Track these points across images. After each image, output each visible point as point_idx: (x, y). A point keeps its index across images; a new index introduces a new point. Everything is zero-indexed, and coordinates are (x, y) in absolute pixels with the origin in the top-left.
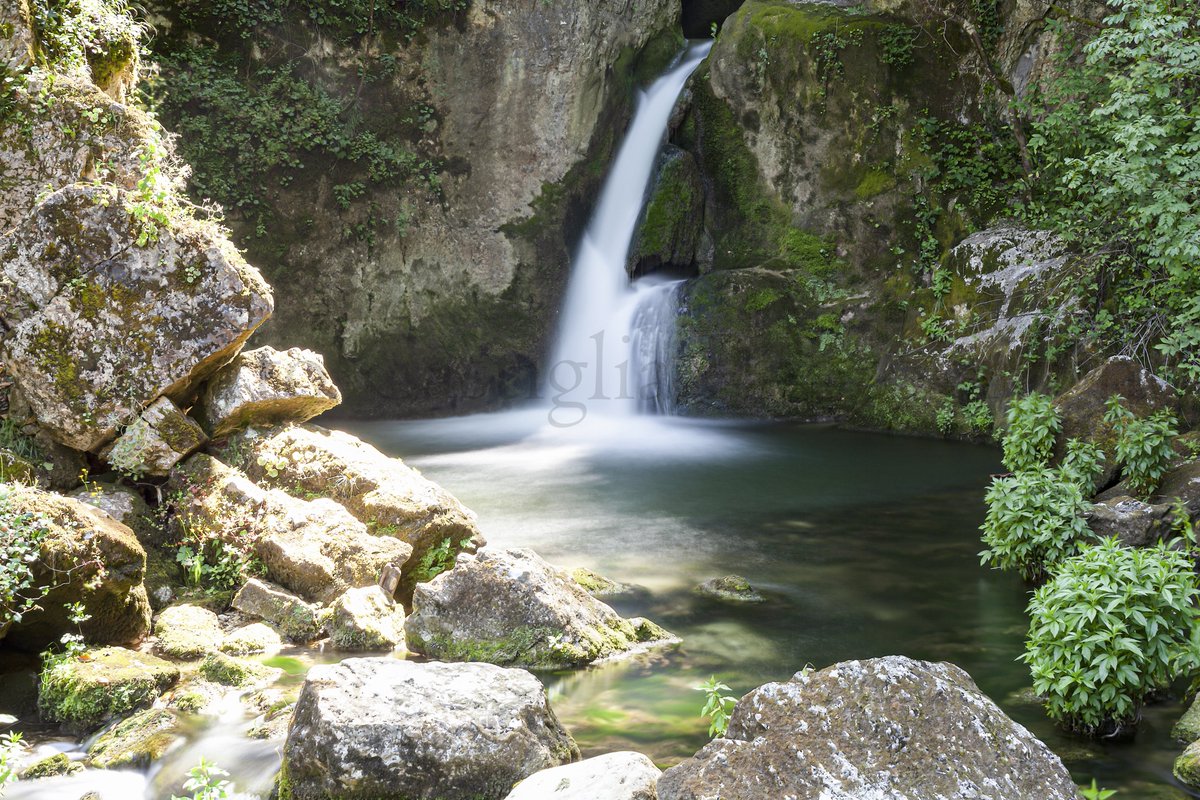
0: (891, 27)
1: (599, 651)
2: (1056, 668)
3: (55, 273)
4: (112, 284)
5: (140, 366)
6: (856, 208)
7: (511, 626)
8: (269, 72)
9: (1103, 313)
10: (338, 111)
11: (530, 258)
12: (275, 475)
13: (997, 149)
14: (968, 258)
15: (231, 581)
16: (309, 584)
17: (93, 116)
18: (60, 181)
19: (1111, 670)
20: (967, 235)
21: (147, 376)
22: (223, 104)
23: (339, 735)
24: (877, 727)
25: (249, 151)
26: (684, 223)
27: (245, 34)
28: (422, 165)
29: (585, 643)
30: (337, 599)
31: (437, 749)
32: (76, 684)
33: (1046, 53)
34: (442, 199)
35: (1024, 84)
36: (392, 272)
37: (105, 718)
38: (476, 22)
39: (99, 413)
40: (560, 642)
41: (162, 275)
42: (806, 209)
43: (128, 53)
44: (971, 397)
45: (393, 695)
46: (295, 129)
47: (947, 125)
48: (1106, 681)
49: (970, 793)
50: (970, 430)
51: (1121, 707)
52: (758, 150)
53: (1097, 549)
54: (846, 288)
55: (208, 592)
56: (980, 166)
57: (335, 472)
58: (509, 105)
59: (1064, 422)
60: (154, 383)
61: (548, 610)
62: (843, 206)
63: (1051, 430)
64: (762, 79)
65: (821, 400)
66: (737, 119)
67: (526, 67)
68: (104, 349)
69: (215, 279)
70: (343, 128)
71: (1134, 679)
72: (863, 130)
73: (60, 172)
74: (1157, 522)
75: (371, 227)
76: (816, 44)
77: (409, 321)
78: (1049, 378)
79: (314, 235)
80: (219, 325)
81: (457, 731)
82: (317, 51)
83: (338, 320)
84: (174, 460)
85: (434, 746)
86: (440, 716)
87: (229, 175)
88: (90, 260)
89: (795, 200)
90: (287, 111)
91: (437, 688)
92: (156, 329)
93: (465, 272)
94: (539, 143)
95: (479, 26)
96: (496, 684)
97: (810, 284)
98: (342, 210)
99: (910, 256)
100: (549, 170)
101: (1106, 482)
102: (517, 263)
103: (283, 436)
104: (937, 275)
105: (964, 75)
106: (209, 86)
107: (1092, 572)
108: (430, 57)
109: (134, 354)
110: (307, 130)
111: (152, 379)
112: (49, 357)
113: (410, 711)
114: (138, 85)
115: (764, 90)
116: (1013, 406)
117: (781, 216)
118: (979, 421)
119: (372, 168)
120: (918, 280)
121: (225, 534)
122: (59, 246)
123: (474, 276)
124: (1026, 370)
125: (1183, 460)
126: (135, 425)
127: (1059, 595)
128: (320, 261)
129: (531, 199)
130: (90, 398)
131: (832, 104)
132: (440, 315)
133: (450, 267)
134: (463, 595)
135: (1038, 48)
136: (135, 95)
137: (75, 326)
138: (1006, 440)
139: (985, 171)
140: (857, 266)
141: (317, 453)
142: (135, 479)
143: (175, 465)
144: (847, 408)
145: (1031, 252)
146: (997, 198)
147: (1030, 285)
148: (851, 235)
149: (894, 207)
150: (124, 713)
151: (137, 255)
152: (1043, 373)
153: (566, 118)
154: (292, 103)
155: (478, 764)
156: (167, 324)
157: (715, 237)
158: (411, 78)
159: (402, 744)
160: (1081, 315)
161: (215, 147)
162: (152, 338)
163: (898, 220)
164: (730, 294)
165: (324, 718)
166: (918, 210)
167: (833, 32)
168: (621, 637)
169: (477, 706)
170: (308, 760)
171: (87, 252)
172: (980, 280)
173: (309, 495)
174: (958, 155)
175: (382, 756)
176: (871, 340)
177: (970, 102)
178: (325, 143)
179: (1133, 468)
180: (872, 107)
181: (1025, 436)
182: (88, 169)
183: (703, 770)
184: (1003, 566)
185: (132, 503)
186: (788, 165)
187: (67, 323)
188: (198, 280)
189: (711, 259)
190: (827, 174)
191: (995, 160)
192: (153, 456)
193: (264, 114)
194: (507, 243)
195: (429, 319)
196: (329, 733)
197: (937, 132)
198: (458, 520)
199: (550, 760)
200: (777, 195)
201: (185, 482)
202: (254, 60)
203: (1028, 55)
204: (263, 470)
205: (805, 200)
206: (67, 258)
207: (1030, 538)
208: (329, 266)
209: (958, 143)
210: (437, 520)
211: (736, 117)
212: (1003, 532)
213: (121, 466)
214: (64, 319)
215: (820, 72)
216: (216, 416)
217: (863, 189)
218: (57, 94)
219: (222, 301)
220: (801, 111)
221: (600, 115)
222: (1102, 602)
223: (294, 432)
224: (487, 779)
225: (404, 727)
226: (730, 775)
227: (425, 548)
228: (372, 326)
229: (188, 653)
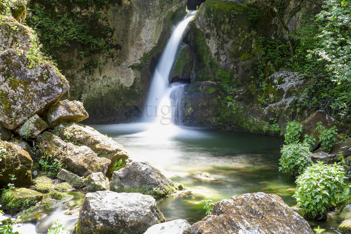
0: (252, 9)
1: (168, 192)
2: (304, 199)
3: (4, 75)
4: (21, 79)
5: (29, 105)
6: (239, 64)
7: (142, 184)
8: (60, 16)
9: (314, 98)
10: (81, 29)
11: (139, 76)
12: (69, 138)
13: (283, 47)
14: (274, 80)
15: (56, 170)
16: (80, 171)
17: (14, 28)
18: (4, 48)
19: (320, 199)
20: (273, 73)
21: (31, 107)
22: (46, 25)
23: (96, 213)
24: (255, 212)
25: (54, 40)
26: (187, 66)
27: (53, 4)
28: (107, 46)
29: (164, 190)
30: (89, 176)
31: (125, 217)
32: (12, 198)
33: (298, 18)
34: (112, 57)
35: (291, 27)
36: (96, 79)
37: (21, 209)
38: (124, 3)
39: (16, 118)
40: (156, 189)
41: (36, 77)
42: (224, 63)
43: (23, 9)
44: (274, 122)
45: (112, 202)
46: (68, 34)
47: (268, 39)
48: (319, 203)
49: (282, 231)
50: (273, 132)
51: (323, 210)
52: (209, 45)
53: (317, 164)
54: (236, 88)
55: (49, 173)
56: (278, 52)
57: (88, 138)
58: (134, 29)
59: (303, 130)
60: (33, 110)
61: (153, 180)
62: (236, 63)
63: (299, 132)
64: (212, 23)
65: (227, 122)
66: (204, 35)
67: (139, 17)
68: (18, 99)
69: (52, 79)
70: (83, 34)
71: (327, 202)
72: (242, 41)
73: (3, 45)
74: (332, 159)
75: (90, 64)
76: (229, 13)
77: (101, 94)
78: (297, 117)
79: (73, 67)
80: (53, 93)
81: (131, 212)
82: (75, 10)
83: (79, 93)
84: (39, 133)
85: (124, 216)
86: (126, 208)
87: (47, 48)
88: (14, 72)
89: (221, 60)
90: (66, 28)
91: (125, 200)
92: (34, 93)
93: (119, 80)
94: (142, 41)
95: (125, 4)
96: (142, 199)
97: (225, 86)
98: (81, 59)
99: (256, 79)
100: (145, 49)
101: (316, 148)
102: (135, 77)
103: (71, 127)
104: (264, 85)
105: (273, 24)
106: (42, 20)
107: (315, 171)
108: (110, 13)
109: (27, 101)
110: (71, 34)
111: (33, 108)
112: (2, 101)
113: (117, 206)
114: (25, 19)
115: (212, 27)
116: (288, 125)
117: (216, 65)
118: (276, 129)
119: (91, 47)
120: (258, 86)
121: (54, 156)
122: (5, 67)
123: (122, 81)
124: (291, 114)
125: (339, 142)
126: (27, 122)
127: (305, 178)
128: (74, 75)
129: (140, 58)
130: (14, 114)
131: (233, 31)
132: (111, 93)
133: (114, 78)
134: (128, 175)
135: (296, 17)
136: (25, 22)
137: (10, 92)
138: (285, 135)
139: (279, 54)
140: (239, 81)
141: (82, 132)
142: (27, 138)
143: (39, 134)
144: (236, 125)
145: (293, 79)
146: (282, 62)
147: (293, 89)
148: (238, 72)
149: (251, 64)
150: (27, 207)
151: (29, 71)
152: (296, 115)
153: (151, 33)
154: (67, 26)
155: (137, 222)
156: (37, 92)
157: (196, 71)
158: (104, 19)
159: (115, 216)
160: (308, 98)
161: (43, 39)
162: (33, 96)
163: (252, 67)
164: (201, 89)
165: (92, 208)
166: (258, 65)
167: (234, 10)
168: (174, 189)
169: (137, 205)
170: (86, 220)
171: (14, 69)
172: (277, 87)
173: (79, 145)
174: (271, 48)
175: (109, 219)
176: (243, 104)
177: (275, 32)
178: (77, 38)
179: (324, 143)
180: (245, 33)
181: (291, 134)
182: (12, 44)
183: (205, 224)
184: (286, 172)
185: (26, 145)
186: (219, 50)
187: (7, 91)
188: (47, 79)
189: (194, 78)
190: (231, 53)
191: (282, 50)
192: (32, 131)
193: (59, 29)
194: (132, 71)
195: (108, 94)
196: (93, 212)
197: (265, 41)
198: (124, 153)
199: (158, 222)
200: (215, 59)
201: (42, 140)
202: (55, 12)
203: (293, 19)
204: (65, 137)
205: (224, 61)
206: (8, 71)
207: (294, 163)
208: (77, 76)
209: (271, 45)
210: (118, 153)
211: (203, 34)
212: (286, 161)
213: (23, 134)
214: (6, 89)
215: (229, 22)
216: (51, 120)
217: (242, 58)
218: (3, 21)
219: (54, 85)
220: (223, 33)
221: (162, 33)
222: (318, 180)
223: (75, 126)
224: (139, 227)
225: (115, 211)
226: (213, 225)
227: (114, 161)
228: (90, 96)
229: (45, 190)
